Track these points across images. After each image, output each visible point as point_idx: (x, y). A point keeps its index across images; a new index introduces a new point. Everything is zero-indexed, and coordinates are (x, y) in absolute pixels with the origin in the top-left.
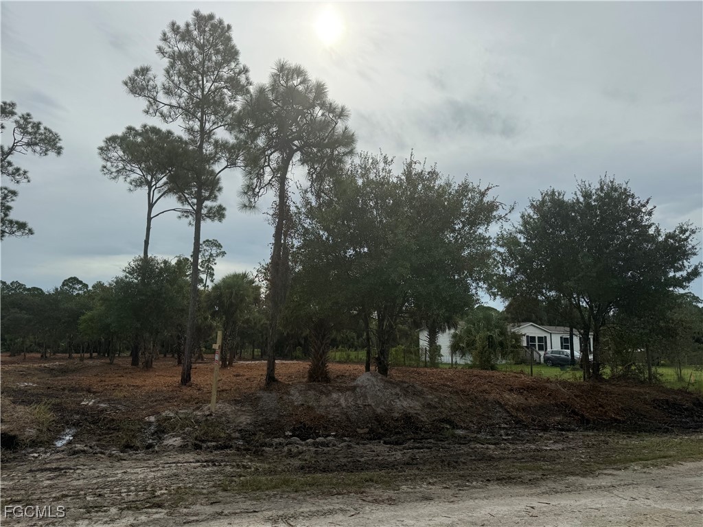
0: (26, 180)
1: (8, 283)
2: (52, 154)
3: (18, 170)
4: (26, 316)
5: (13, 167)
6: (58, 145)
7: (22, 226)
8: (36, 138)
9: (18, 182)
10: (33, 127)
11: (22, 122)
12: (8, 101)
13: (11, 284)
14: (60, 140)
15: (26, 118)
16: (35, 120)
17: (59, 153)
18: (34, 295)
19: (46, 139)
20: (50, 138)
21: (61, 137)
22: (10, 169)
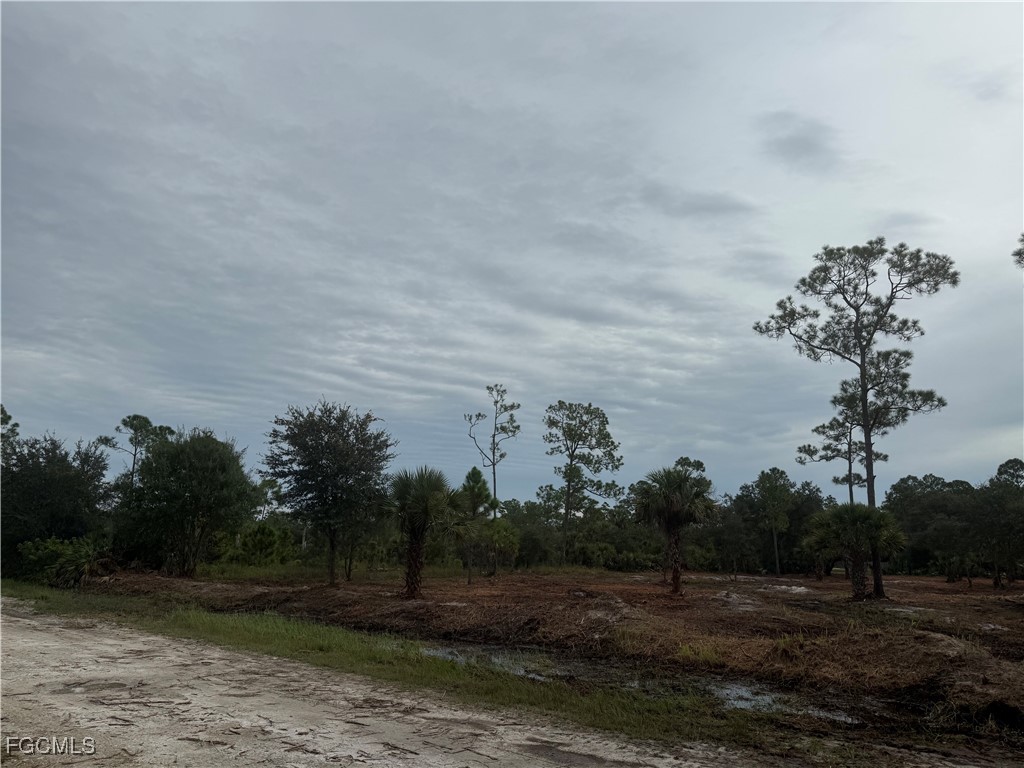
0: (919, 333)
1: (920, 477)
2: (945, 287)
3: (905, 322)
4: (959, 524)
5: (898, 321)
6: (951, 271)
7: (928, 397)
8: (919, 273)
9: (909, 339)
10: (910, 260)
11: (895, 258)
12: (874, 239)
13: (924, 478)
14: (951, 263)
15: (900, 251)
16: (912, 248)
17: (954, 282)
18: (958, 492)
19: (931, 268)
20: (937, 265)
21: (952, 259)
22: (895, 324)
